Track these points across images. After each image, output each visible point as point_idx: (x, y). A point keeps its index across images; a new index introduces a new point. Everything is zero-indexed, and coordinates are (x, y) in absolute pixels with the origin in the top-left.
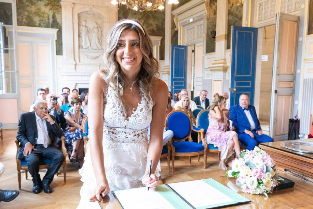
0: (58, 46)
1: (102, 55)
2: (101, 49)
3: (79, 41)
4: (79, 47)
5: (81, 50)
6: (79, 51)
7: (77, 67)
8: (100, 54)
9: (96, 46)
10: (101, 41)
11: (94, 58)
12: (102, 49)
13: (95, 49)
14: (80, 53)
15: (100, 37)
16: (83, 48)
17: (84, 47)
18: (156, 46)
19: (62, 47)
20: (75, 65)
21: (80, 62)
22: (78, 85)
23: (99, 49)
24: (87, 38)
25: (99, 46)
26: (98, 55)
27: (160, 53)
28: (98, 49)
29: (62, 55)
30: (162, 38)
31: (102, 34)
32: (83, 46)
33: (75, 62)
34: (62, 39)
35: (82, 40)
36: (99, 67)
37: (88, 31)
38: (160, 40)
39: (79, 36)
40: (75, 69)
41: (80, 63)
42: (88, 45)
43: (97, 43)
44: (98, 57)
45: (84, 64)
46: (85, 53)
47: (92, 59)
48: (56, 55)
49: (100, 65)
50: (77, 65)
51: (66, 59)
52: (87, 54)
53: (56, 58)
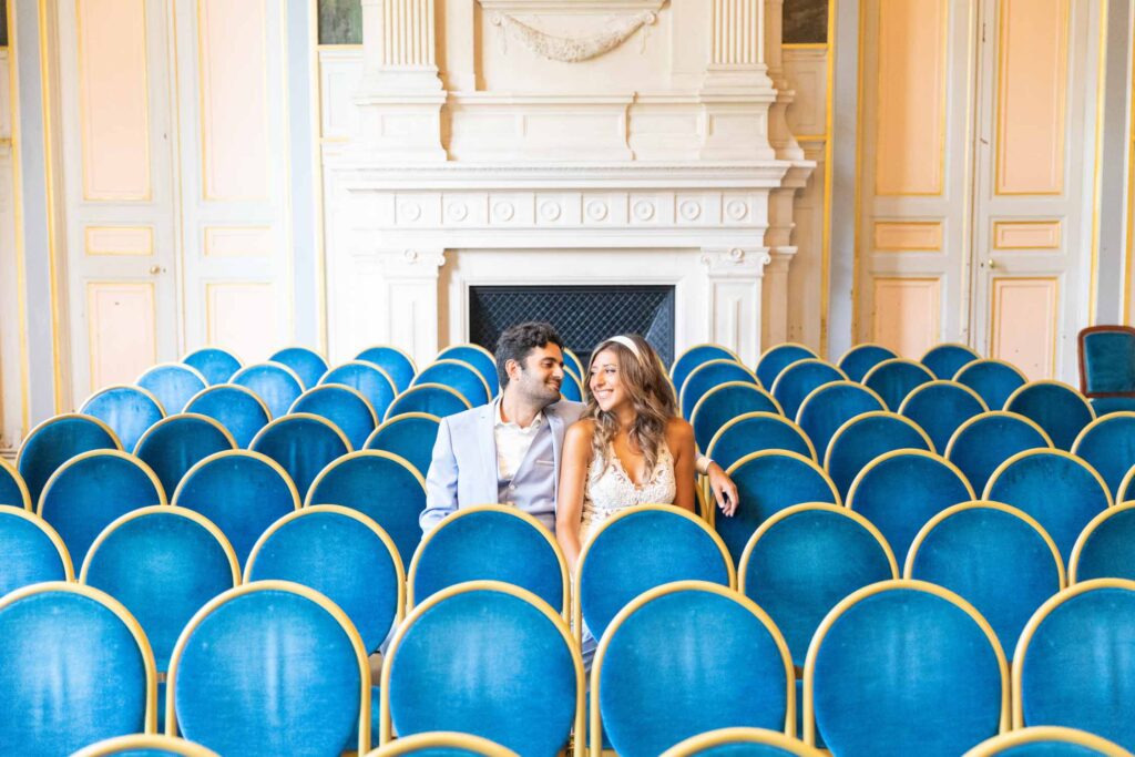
1: (656, 22)
6: (477, 4)
7: (462, 125)
8: (638, 17)
11: (595, 48)
14: (489, 20)
20: (447, 112)
21: (480, 85)
22: (464, 259)
26: (622, 26)
29: (358, 41)
33: (446, 87)
36: (628, 119)
40: (446, 142)
41: (480, 97)
44: (618, 44)
45: (511, 101)
46: (524, 18)
47: (577, 60)
48: (320, 42)
49: (632, 105)
50: (461, 107)
51: (382, 72)
52: (535, 26)
53: (319, 64)
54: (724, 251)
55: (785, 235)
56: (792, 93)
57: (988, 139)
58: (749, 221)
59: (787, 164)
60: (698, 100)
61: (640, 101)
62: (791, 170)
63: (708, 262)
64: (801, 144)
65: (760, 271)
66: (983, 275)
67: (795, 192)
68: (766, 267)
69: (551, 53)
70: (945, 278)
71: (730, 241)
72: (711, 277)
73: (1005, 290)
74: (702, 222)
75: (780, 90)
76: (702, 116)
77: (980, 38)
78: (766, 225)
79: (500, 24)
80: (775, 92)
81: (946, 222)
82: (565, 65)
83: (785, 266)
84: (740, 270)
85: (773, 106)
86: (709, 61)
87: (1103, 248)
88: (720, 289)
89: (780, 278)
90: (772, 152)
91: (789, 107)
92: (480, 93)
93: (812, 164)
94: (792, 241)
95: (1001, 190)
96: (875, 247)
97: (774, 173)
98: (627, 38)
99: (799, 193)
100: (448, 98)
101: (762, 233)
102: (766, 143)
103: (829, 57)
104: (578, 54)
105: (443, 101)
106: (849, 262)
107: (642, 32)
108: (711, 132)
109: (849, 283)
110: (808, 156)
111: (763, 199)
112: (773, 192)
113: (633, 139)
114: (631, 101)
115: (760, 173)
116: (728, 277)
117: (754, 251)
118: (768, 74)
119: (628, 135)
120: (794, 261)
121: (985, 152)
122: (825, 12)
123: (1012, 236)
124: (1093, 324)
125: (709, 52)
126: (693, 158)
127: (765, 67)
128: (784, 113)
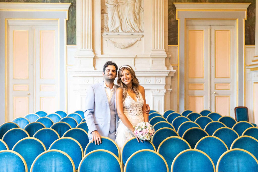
0: (70, 29)
1: (140, 40)
2: (138, 30)
3: (102, 20)
4: (102, 29)
5: (104, 34)
6: (102, 36)
7: (98, 62)
8: (137, 39)
9: (130, 27)
10: (139, 18)
11: (127, 46)
12: (140, 30)
13: (128, 32)
14: (104, 39)
15: (137, 11)
16: (108, 30)
17: (111, 30)
18: (237, 20)
19: (76, 31)
20: (95, 59)
21: (102, 53)
23: (135, 31)
24: (116, 13)
25: (136, 26)
26: (133, 41)
27: (246, 33)
28: (133, 31)
29: (75, 44)
30: (250, 6)
31: (140, 6)
32: (109, 27)
33: (95, 54)
34: (75, 19)
35: (107, 17)
36: (135, 61)
37: (118, 3)
38: (247, 9)
39: (103, 12)
40: (94, 66)
41: (102, 56)
42: (118, 25)
43: (132, 21)
44: (132, 45)
45: (109, 57)
46: (112, 39)
47: (123, 48)
48: (67, 44)
49: (136, 58)
50: (98, 58)
51: (80, 50)
52: (114, 41)
53: (67, 49)
54: (156, 90)
55: (169, 86)
56: (170, 55)
57: (213, 65)
58: (161, 83)
59: (169, 71)
60: (150, 57)
61: (137, 57)
62: (170, 72)
63: (152, 92)
64: (173, 66)
65: (164, 94)
66: (213, 95)
67: (171, 77)
68: (165, 93)
69: (118, 47)
70: (205, 96)
71: (157, 87)
72: (153, 95)
73: (218, 99)
74: (151, 83)
75: (168, 55)
76: (151, 60)
77: (211, 44)
78: (165, 84)
79: (106, 40)
80: (167, 55)
81: (205, 84)
82: (121, 49)
83: (169, 93)
84: (159, 94)
85: (166, 58)
86: (152, 48)
87: (239, 90)
88: (155, 98)
89: (168, 96)
90: (166, 68)
91: (170, 59)
92: (102, 55)
93: (175, 71)
94: (171, 88)
95: (217, 77)
96: (189, 89)
97: (167, 72)
98: (134, 43)
99: (172, 77)
100: (95, 56)
101: (164, 86)
102: (165, 66)
103: (178, 48)
104: (124, 47)
105: (94, 57)
106: (183, 92)
107: (137, 42)
108: (153, 63)
109: (183, 97)
110: (174, 69)
111: (164, 78)
112: (166, 77)
113: (135, 65)
114: (135, 57)
115: (164, 73)
116: (157, 95)
117: (162, 90)
118: (165, 51)
119: (134, 64)
120: (171, 92)
121: (213, 69)
122: (177, 38)
123: (219, 87)
124: (238, 106)
125: (152, 46)
126: (149, 69)
127: (164, 50)
128: (169, 60)
